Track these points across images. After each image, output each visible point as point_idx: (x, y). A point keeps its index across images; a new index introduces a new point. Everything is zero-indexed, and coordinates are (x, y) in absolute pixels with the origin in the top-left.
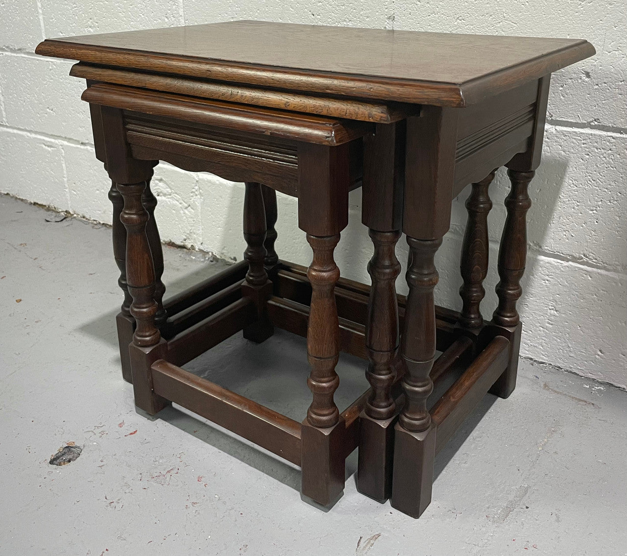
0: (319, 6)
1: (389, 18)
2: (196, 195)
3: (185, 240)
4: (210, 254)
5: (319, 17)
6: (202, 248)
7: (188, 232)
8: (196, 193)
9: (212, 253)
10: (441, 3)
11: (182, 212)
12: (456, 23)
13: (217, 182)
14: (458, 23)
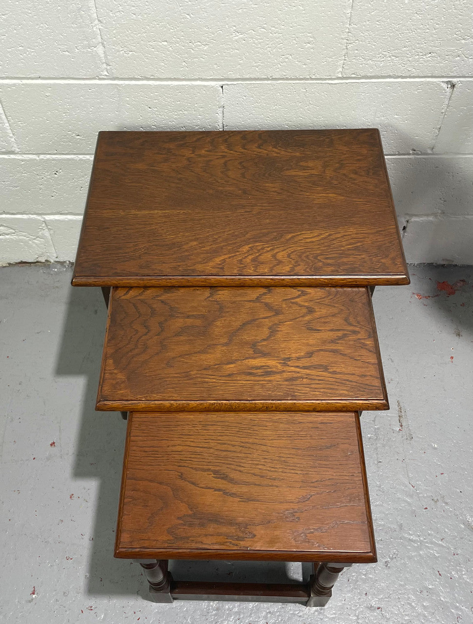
0: (156, 103)
1: (219, 108)
2: (44, 230)
3: (37, 258)
4: (68, 262)
5: (156, 109)
6: (57, 260)
7: (40, 253)
8: (44, 228)
9: (69, 261)
10: (262, 97)
11: (30, 242)
12: (274, 108)
13: (66, 219)
14: (276, 108)
